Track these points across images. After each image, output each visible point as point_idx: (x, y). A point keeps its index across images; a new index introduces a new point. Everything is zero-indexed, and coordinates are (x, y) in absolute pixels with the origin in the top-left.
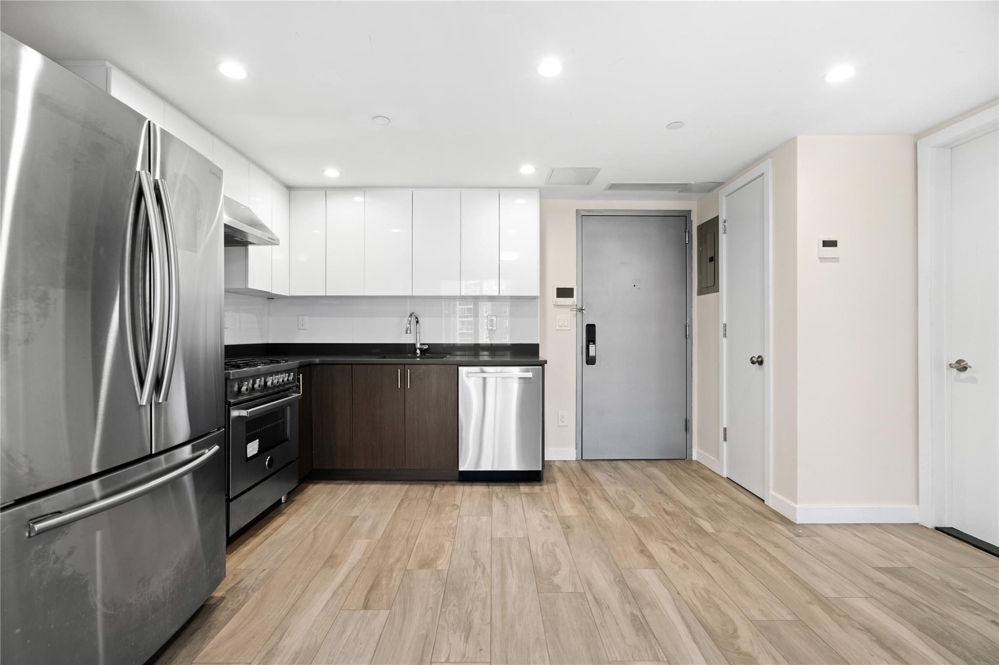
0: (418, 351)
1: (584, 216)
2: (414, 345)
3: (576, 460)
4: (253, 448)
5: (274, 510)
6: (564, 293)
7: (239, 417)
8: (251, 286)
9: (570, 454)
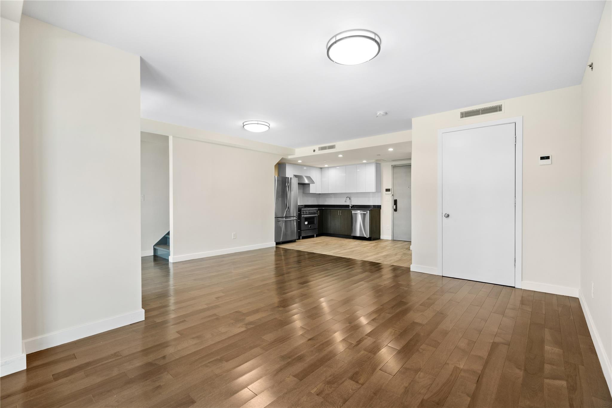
0: (350, 207)
1: (394, 167)
2: (349, 205)
3: (391, 240)
4: (306, 223)
5: (312, 236)
6: (388, 190)
7: (303, 217)
8: (310, 192)
9: (390, 238)
